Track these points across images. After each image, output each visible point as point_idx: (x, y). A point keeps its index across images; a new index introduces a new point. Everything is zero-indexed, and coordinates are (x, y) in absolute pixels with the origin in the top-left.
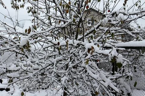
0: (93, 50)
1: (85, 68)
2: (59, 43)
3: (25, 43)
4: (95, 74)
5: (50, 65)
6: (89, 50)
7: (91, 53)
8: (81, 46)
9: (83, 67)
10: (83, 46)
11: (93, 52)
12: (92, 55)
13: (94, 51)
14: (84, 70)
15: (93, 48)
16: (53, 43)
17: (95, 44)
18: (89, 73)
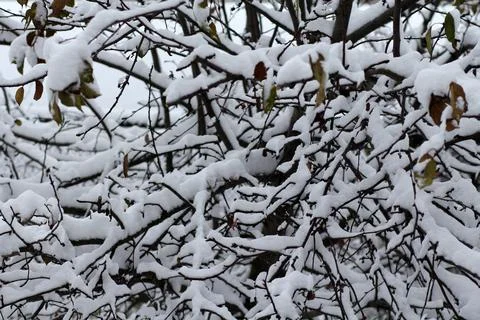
0: (460, 103)
1: (408, 216)
3: (72, 75)
4: (471, 247)
6: (437, 103)
7: (449, 121)
8: (383, 78)
9: (402, 210)
10: (399, 79)
11: (458, 114)
12: (451, 136)
13: (466, 109)
14: (410, 227)
15: (457, 90)
16: (219, 70)
17: (466, 71)
18: (434, 246)
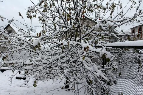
0: (88, 49)
2: (62, 44)
3: (37, 44)
4: (89, 67)
5: (55, 60)
6: (85, 49)
7: (87, 51)
8: (79, 45)
9: (81, 62)
10: (81, 45)
11: (88, 50)
12: (87, 53)
14: (82, 64)
15: (88, 47)
16: (57, 44)
17: (89, 45)
18: (85, 67)
